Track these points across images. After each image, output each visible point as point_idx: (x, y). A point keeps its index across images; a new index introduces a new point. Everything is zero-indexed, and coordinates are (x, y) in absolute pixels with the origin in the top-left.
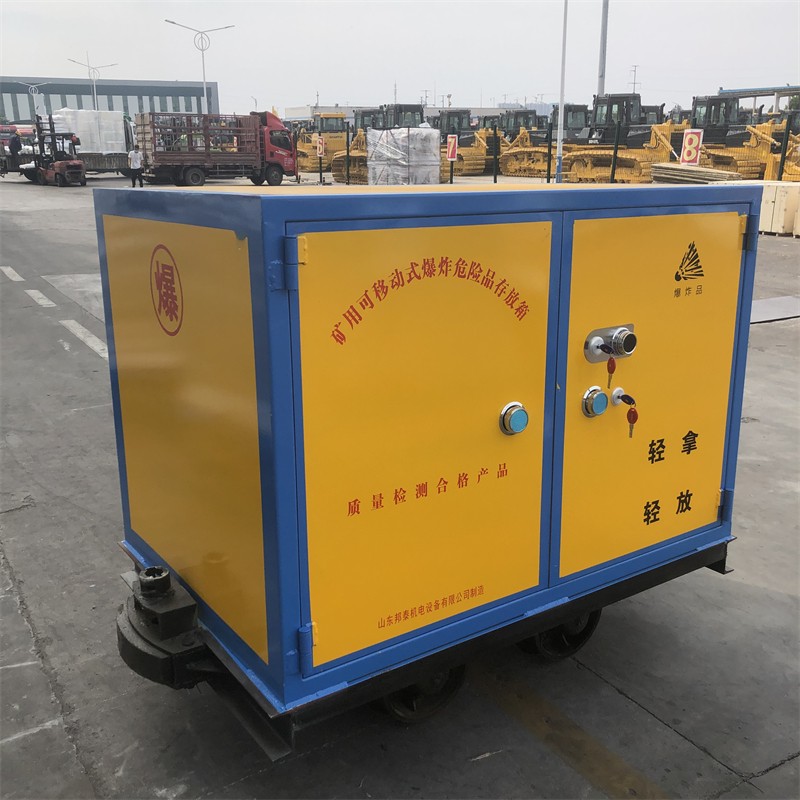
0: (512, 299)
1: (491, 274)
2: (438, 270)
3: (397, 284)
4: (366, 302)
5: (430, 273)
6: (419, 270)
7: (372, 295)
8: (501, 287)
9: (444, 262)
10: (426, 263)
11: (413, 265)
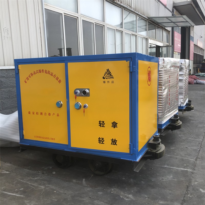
0: (57, 79)
1: (52, 73)
2: (42, 72)
3: (35, 74)
4: (30, 76)
5: (40, 72)
6: (38, 71)
7: (30, 75)
8: (55, 76)
9: (43, 70)
10: (39, 70)
11: (37, 71)
